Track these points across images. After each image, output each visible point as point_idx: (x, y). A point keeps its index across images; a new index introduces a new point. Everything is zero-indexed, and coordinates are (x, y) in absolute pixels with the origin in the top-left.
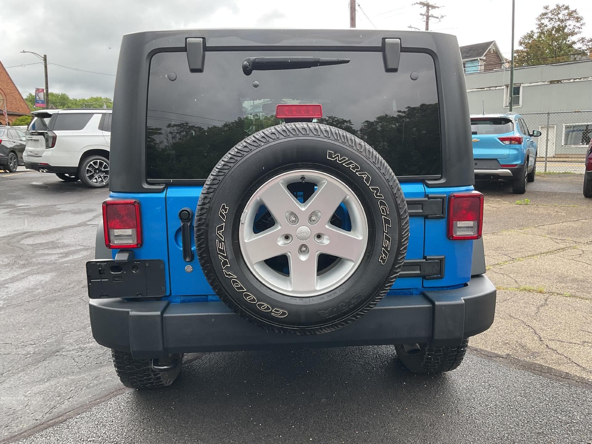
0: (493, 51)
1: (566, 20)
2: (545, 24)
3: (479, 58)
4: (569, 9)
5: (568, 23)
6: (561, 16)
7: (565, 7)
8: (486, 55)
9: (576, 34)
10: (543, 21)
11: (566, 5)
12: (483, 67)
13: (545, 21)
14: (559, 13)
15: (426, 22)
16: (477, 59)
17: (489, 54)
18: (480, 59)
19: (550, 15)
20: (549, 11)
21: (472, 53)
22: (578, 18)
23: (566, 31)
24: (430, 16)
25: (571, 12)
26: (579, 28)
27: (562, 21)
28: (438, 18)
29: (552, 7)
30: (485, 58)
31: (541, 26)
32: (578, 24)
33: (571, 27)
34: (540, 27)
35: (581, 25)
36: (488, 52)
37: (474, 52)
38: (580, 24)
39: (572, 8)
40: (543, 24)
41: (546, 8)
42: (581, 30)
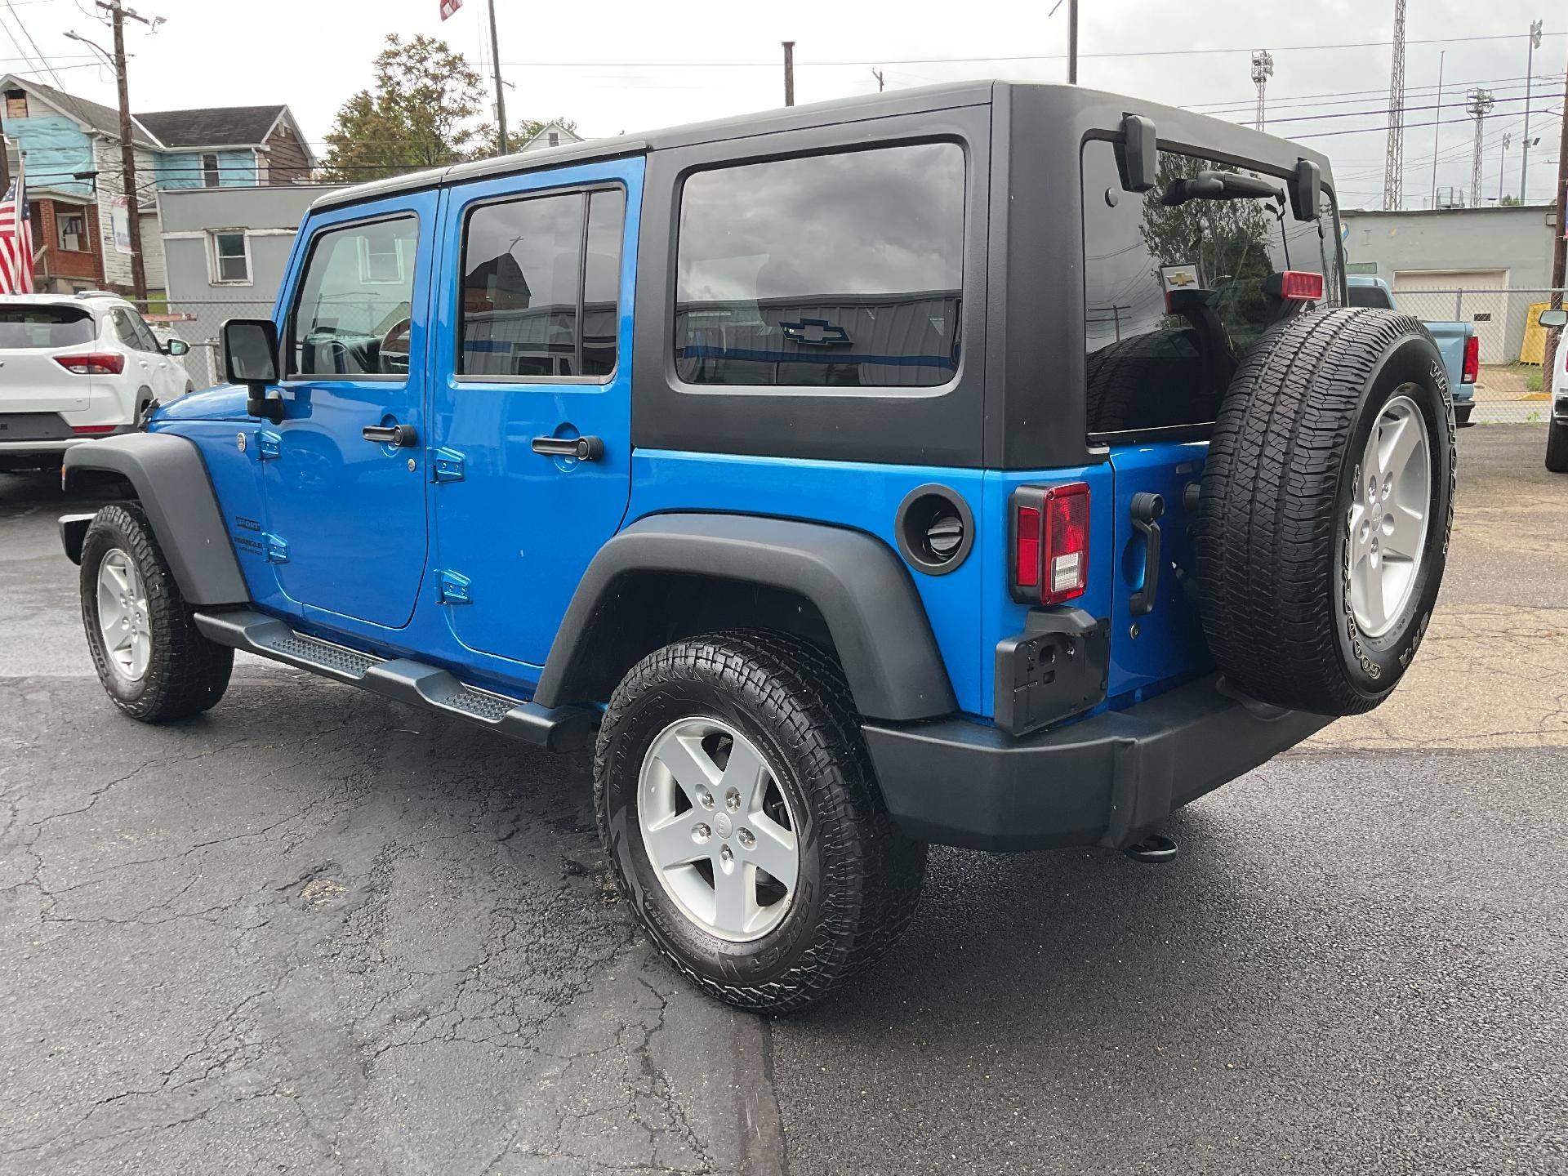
0: (286, 131)
1: (443, 77)
2: (395, 80)
3: (253, 146)
4: (446, 50)
5: (449, 84)
6: (429, 65)
7: (437, 45)
8: (268, 142)
9: (470, 113)
10: (390, 71)
11: (440, 40)
12: (265, 174)
13: (396, 72)
14: (425, 59)
15: (115, 27)
16: (250, 149)
17: (276, 138)
18: (258, 150)
19: (404, 58)
20: (400, 48)
21: (229, 130)
22: (469, 76)
23: (445, 102)
24: (126, 14)
25: (450, 59)
26: (475, 100)
27: (435, 78)
28: (146, 21)
29: (407, 39)
30: (268, 149)
31: (385, 80)
32: (472, 91)
33: (457, 96)
34: (384, 85)
35: (480, 94)
36: (272, 133)
37: (235, 128)
38: (476, 91)
39: (454, 52)
40: (390, 78)
41: (393, 39)
42: (478, 106)
